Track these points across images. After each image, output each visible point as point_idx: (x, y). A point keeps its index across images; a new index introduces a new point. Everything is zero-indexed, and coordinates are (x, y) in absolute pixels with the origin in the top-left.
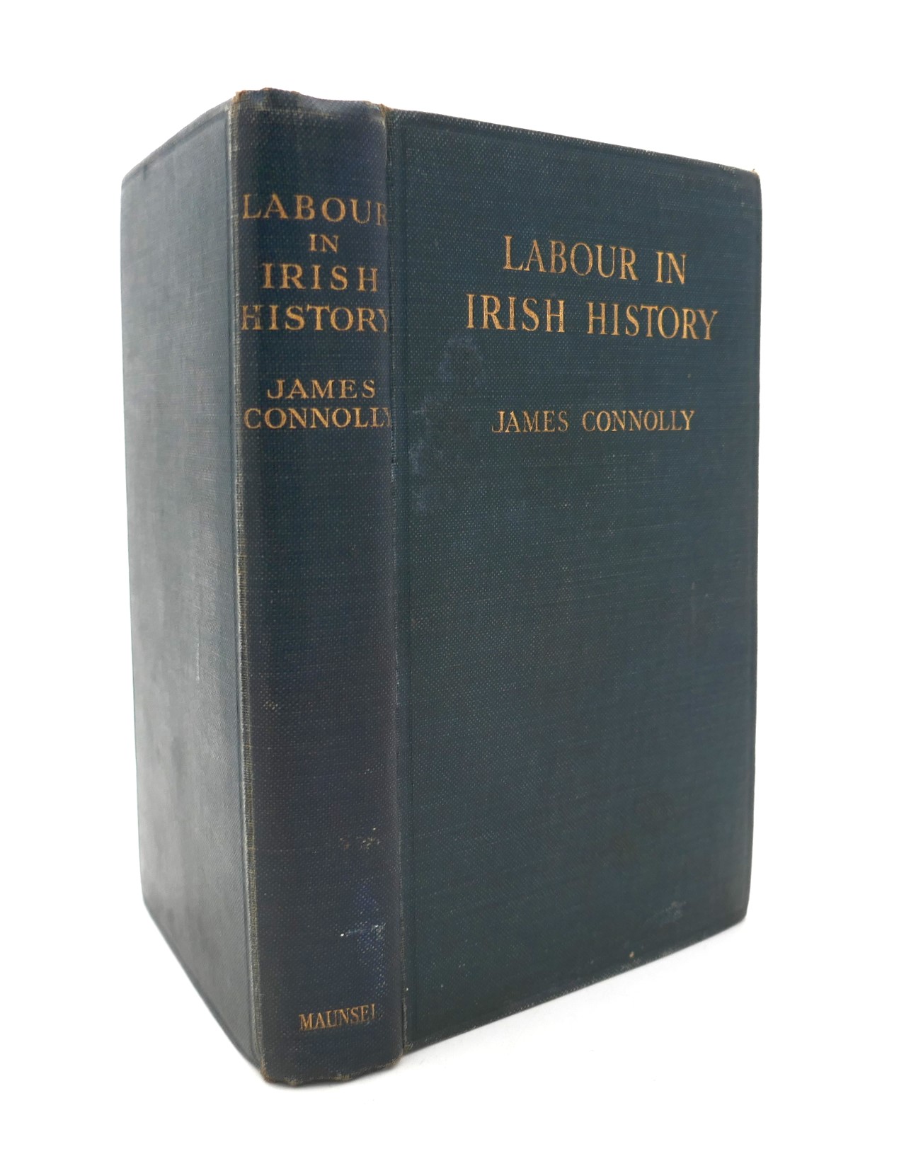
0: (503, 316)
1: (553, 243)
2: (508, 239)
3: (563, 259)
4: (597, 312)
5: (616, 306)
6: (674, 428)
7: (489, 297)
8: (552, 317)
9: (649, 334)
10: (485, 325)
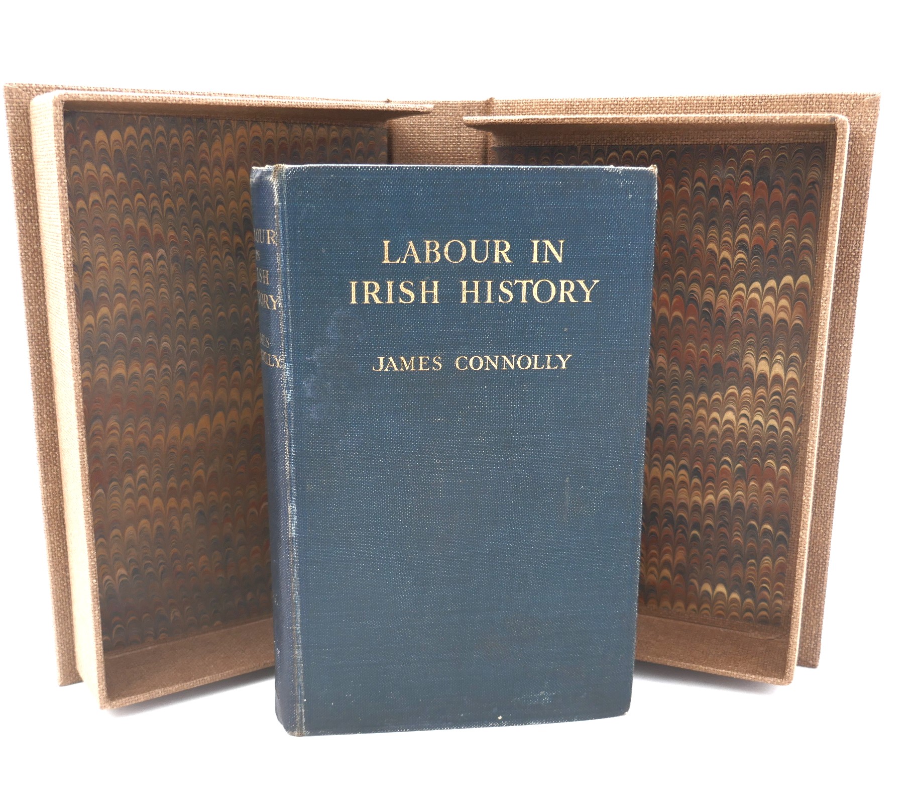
0: (382, 294)
1: (428, 242)
2: (386, 243)
3: (437, 252)
4: (470, 286)
5: (489, 283)
6: (549, 367)
7: (370, 282)
8: (426, 294)
9: (524, 300)
10: (367, 301)
